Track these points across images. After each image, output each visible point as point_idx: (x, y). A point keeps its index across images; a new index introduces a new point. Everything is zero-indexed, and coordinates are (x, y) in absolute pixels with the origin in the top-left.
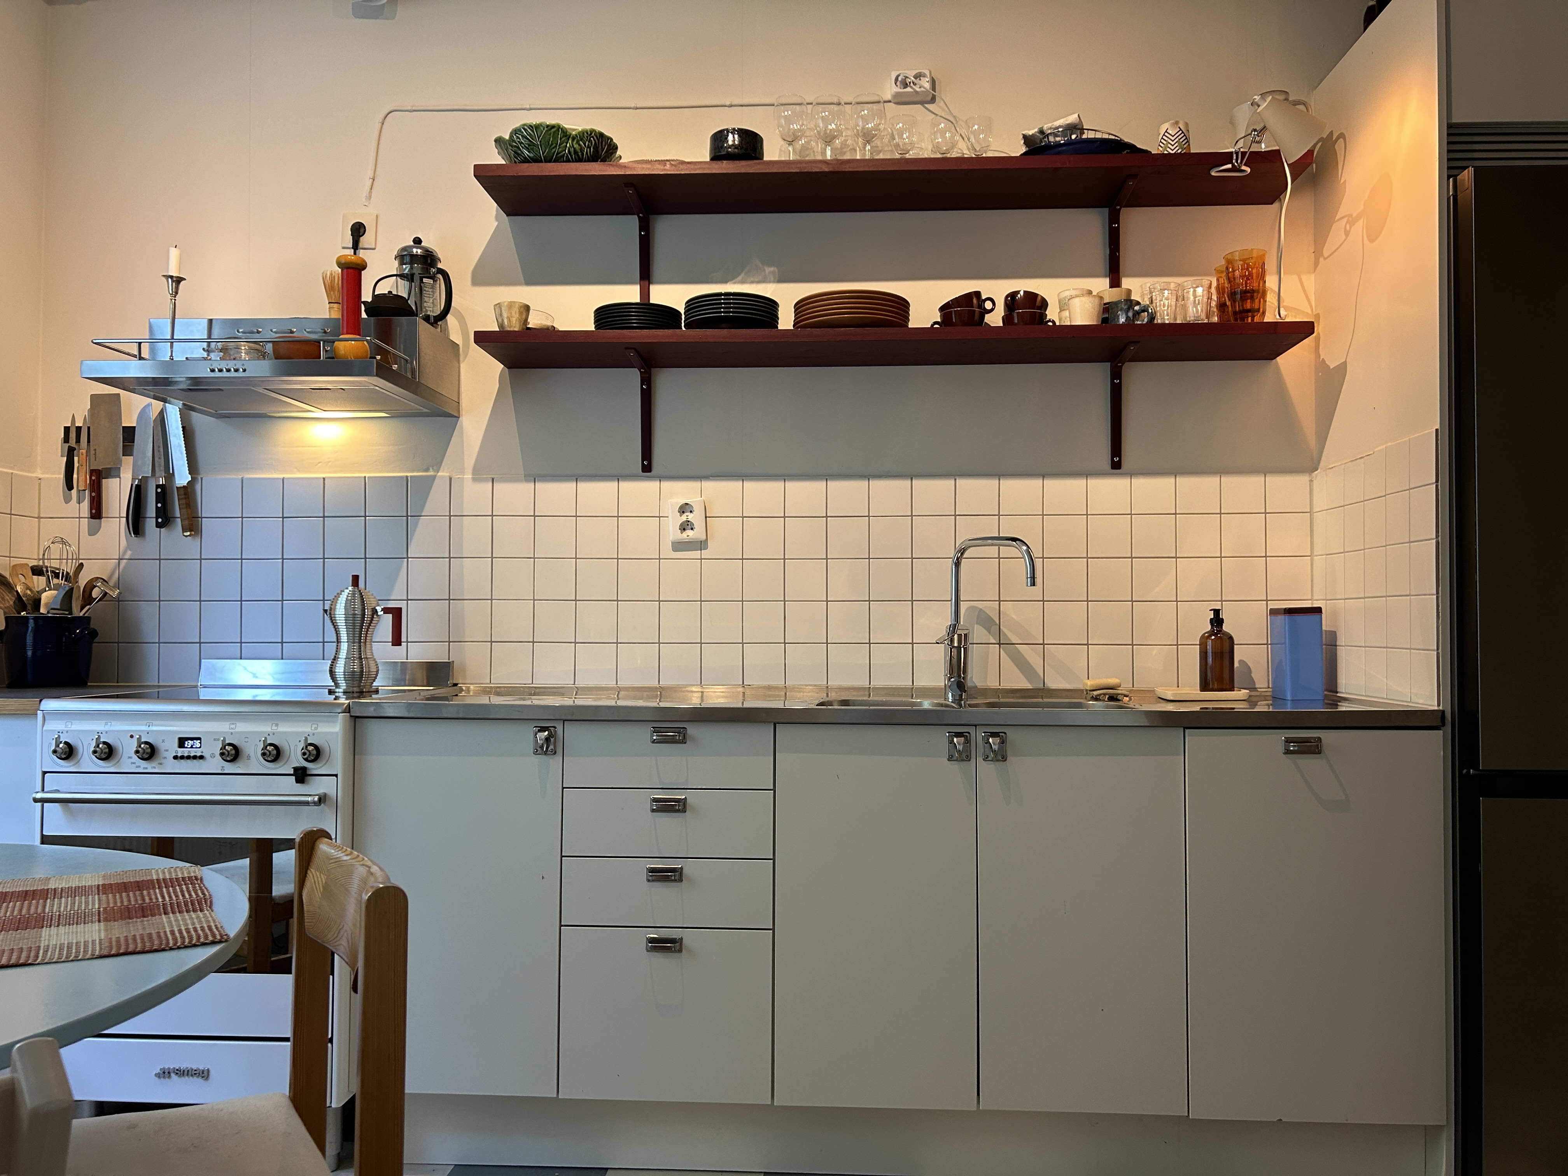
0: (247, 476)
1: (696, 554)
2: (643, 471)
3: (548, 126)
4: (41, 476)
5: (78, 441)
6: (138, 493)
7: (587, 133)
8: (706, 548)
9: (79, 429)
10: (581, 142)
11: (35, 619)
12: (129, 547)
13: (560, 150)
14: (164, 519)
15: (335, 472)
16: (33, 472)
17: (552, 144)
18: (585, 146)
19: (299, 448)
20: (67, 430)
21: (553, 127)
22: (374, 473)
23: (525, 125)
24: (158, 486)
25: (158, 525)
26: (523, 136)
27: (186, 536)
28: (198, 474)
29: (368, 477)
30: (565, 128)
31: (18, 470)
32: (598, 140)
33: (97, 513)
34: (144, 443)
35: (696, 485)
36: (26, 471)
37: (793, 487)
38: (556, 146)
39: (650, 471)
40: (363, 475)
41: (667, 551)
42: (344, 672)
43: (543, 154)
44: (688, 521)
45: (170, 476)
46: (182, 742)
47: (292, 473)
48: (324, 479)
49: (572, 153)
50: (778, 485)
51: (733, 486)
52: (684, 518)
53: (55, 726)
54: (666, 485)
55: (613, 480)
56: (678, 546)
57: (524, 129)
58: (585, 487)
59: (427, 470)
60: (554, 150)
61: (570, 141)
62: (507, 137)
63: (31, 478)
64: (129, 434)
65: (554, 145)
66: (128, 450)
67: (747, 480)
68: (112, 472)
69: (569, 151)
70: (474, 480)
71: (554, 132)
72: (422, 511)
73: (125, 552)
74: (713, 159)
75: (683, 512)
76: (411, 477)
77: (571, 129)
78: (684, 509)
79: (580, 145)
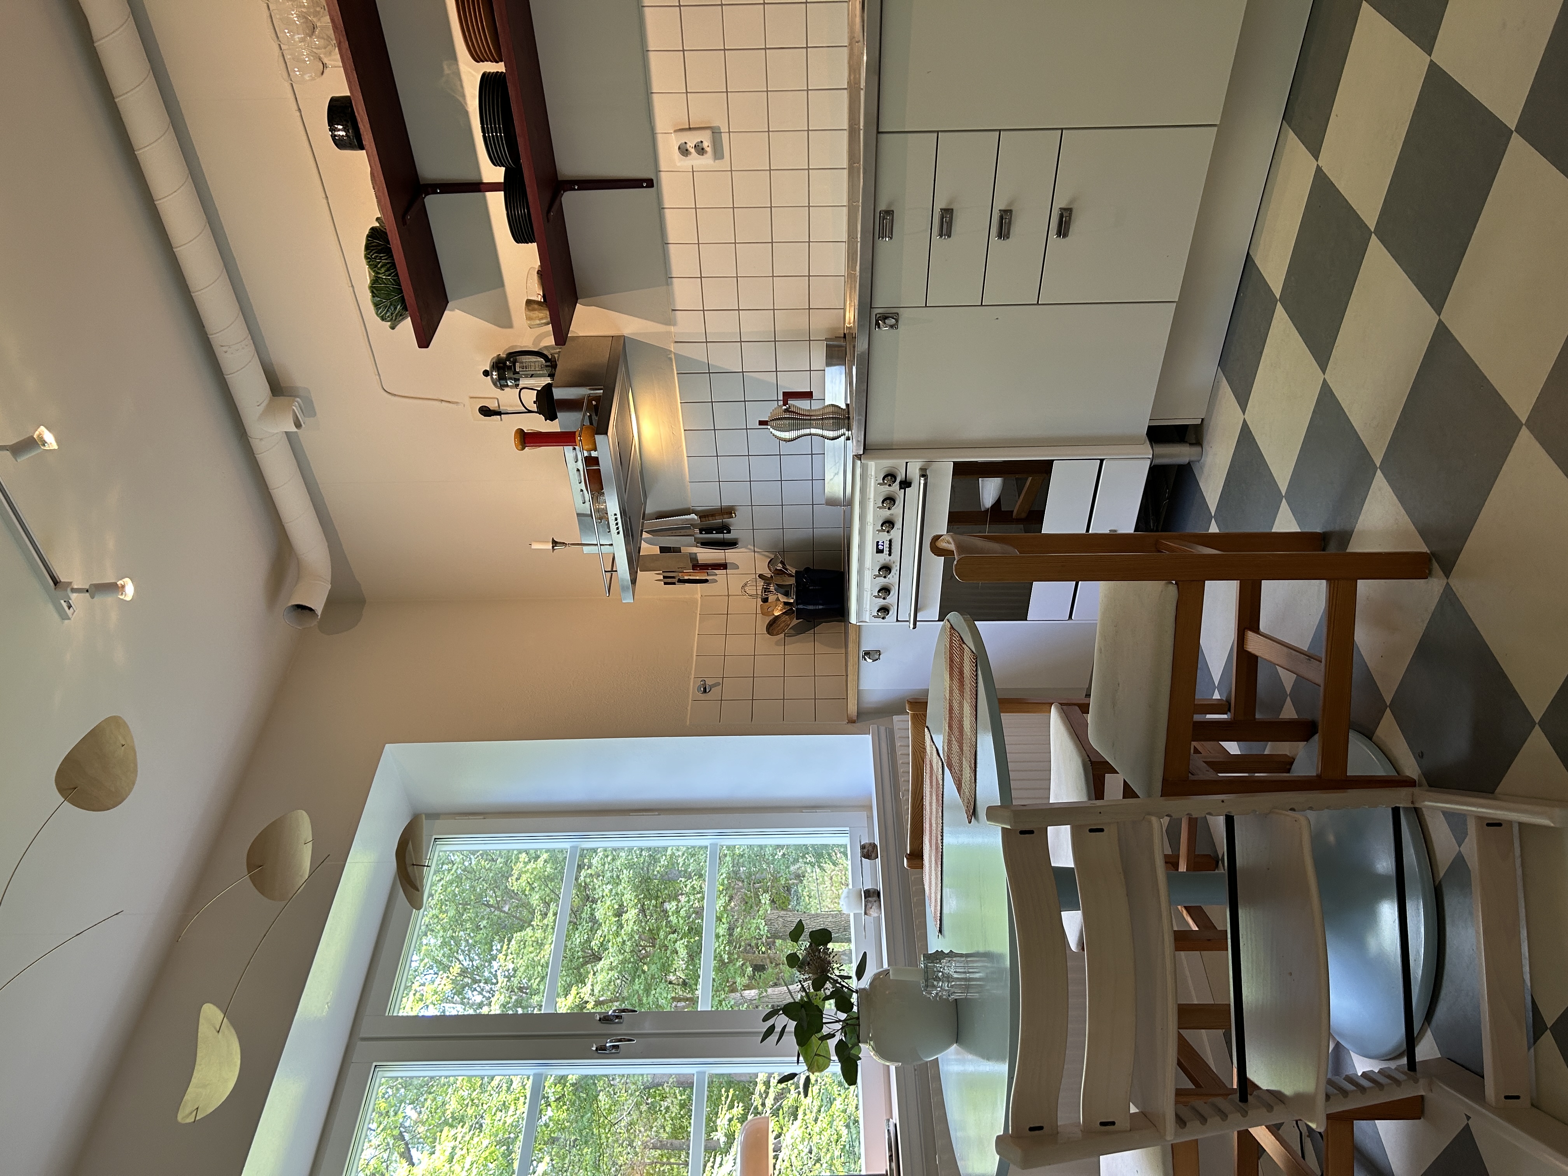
0: (688, 479)
1: (725, 137)
2: (652, 186)
3: (373, 297)
4: (700, 595)
5: (673, 577)
6: (706, 544)
7: (370, 262)
8: (719, 128)
9: (664, 577)
10: (379, 266)
11: (797, 604)
12: (746, 547)
13: (389, 283)
14: (726, 528)
15: (679, 422)
16: (697, 601)
17: (387, 291)
18: (380, 262)
19: (663, 446)
20: (665, 583)
21: (372, 292)
22: (676, 397)
23: (377, 314)
24: (701, 533)
25: (729, 532)
26: (386, 313)
27: (736, 516)
28: (689, 508)
29: (681, 400)
30: (371, 281)
31: (697, 610)
32: (373, 250)
33: (724, 566)
34: (670, 541)
35: (660, 138)
36: (697, 605)
37: (653, 42)
38: (388, 287)
39: (652, 180)
40: (679, 404)
41: (724, 164)
42: (833, 431)
43: (396, 296)
44: (695, 145)
45: (694, 526)
46: (880, 551)
47: (682, 450)
48: (685, 430)
49: (389, 272)
50: (653, 58)
51: (659, 104)
52: (692, 150)
53: (867, 617)
54: (663, 166)
55: (664, 213)
56: (718, 154)
57: (380, 314)
58: (672, 237)
59: (671, 359)
60: (391, 288)
61: (380, 276)
62: (389, 323)
63: (701, 602)
64: (663, 550)
65: (387, 289)
66: (677, 550)
67: (651, 89)
68: (693, 558)
69: (389, 276)
70: (674, 324)
71: (377, 290)
72: (704, 363)
73: (749, 549)
74: (362, 147)
75: (687, 150)
76: (677, 370)
77: (370, 278)
78: (684, 151)
79: (382, 267)
